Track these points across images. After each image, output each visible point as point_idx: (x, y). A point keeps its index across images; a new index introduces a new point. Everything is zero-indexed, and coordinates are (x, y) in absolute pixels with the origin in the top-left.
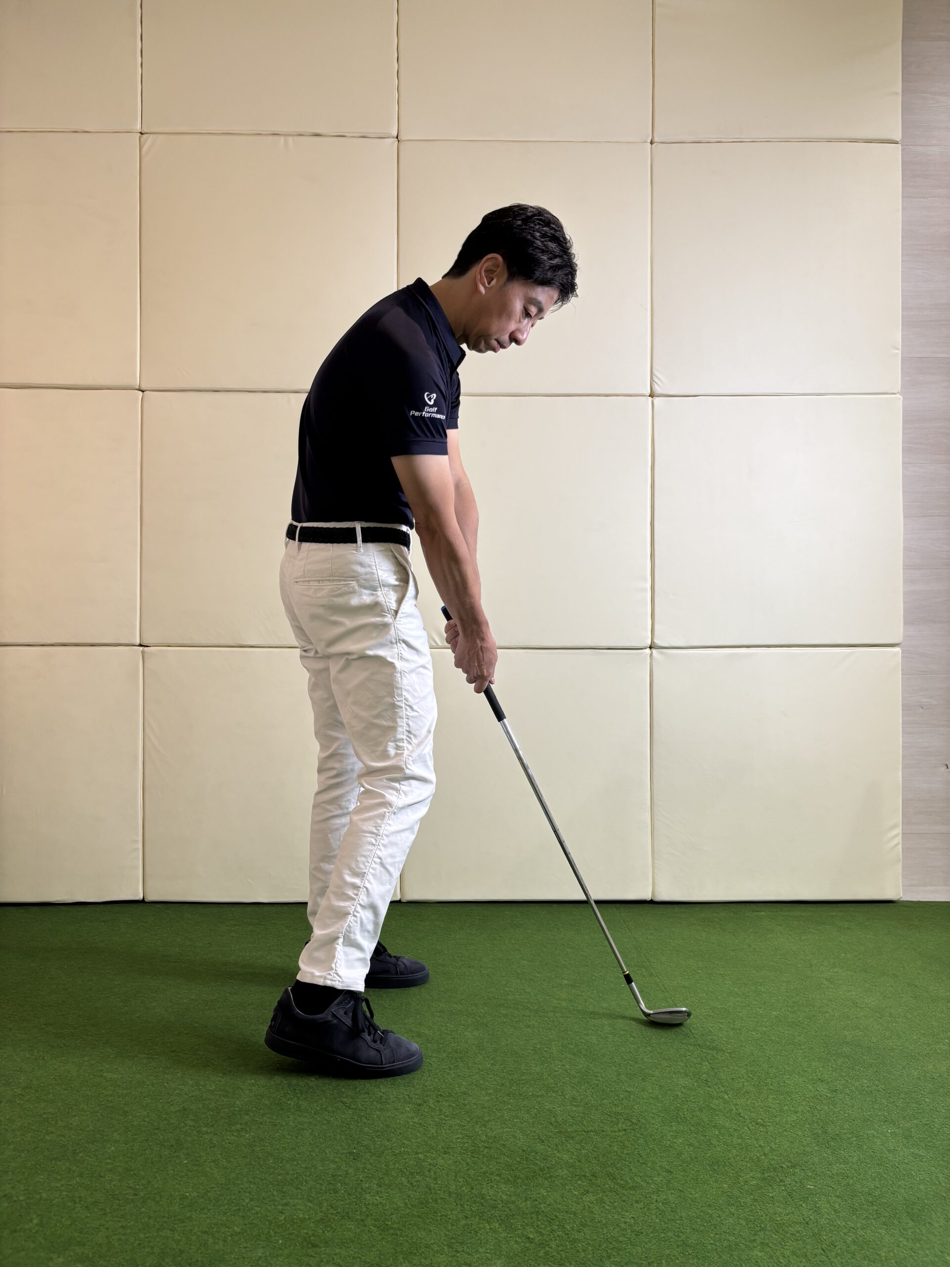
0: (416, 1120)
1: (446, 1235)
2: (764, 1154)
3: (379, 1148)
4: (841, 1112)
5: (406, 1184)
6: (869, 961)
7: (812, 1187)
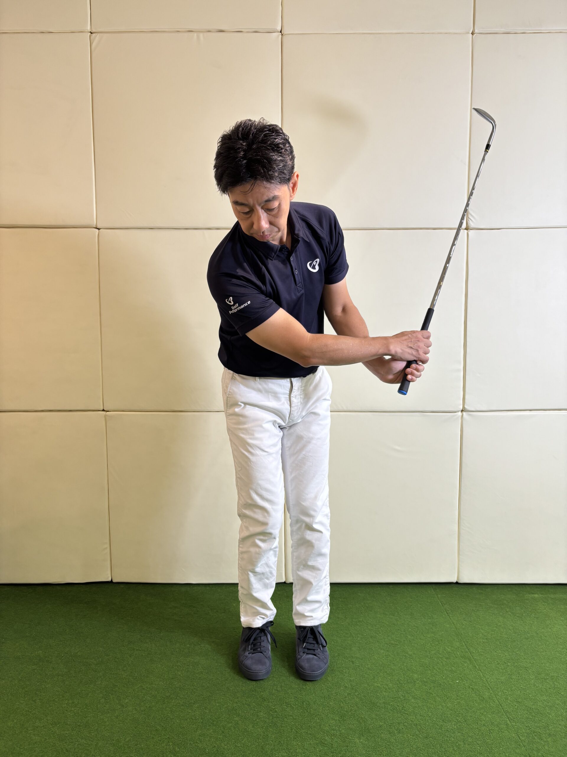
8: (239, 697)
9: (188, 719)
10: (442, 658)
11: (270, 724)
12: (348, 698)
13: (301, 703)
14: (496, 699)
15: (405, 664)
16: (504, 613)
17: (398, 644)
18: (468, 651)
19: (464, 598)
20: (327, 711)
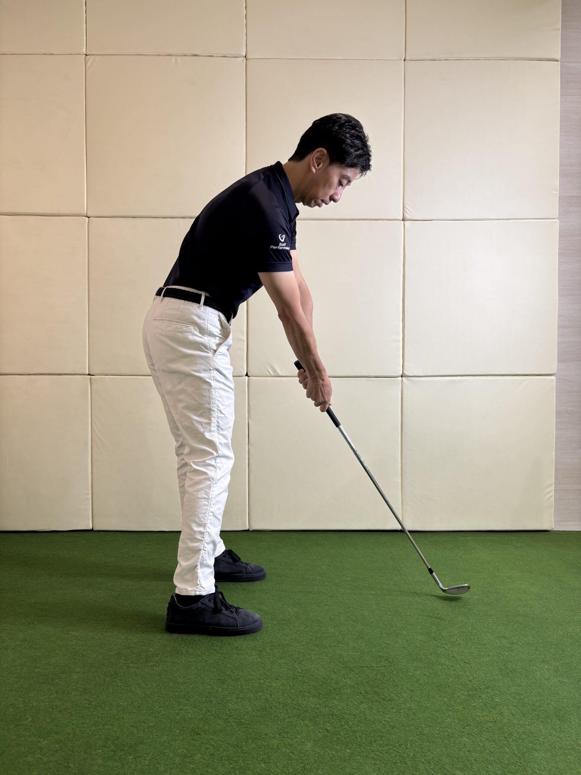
0: (259, 660)
1: (277, 728)
2: (469, 680)
3: (237, 676)
4: (516, 656)
5: (253, 697)
6: (533, 566)
7: (498, 700)
18: (398, 566)
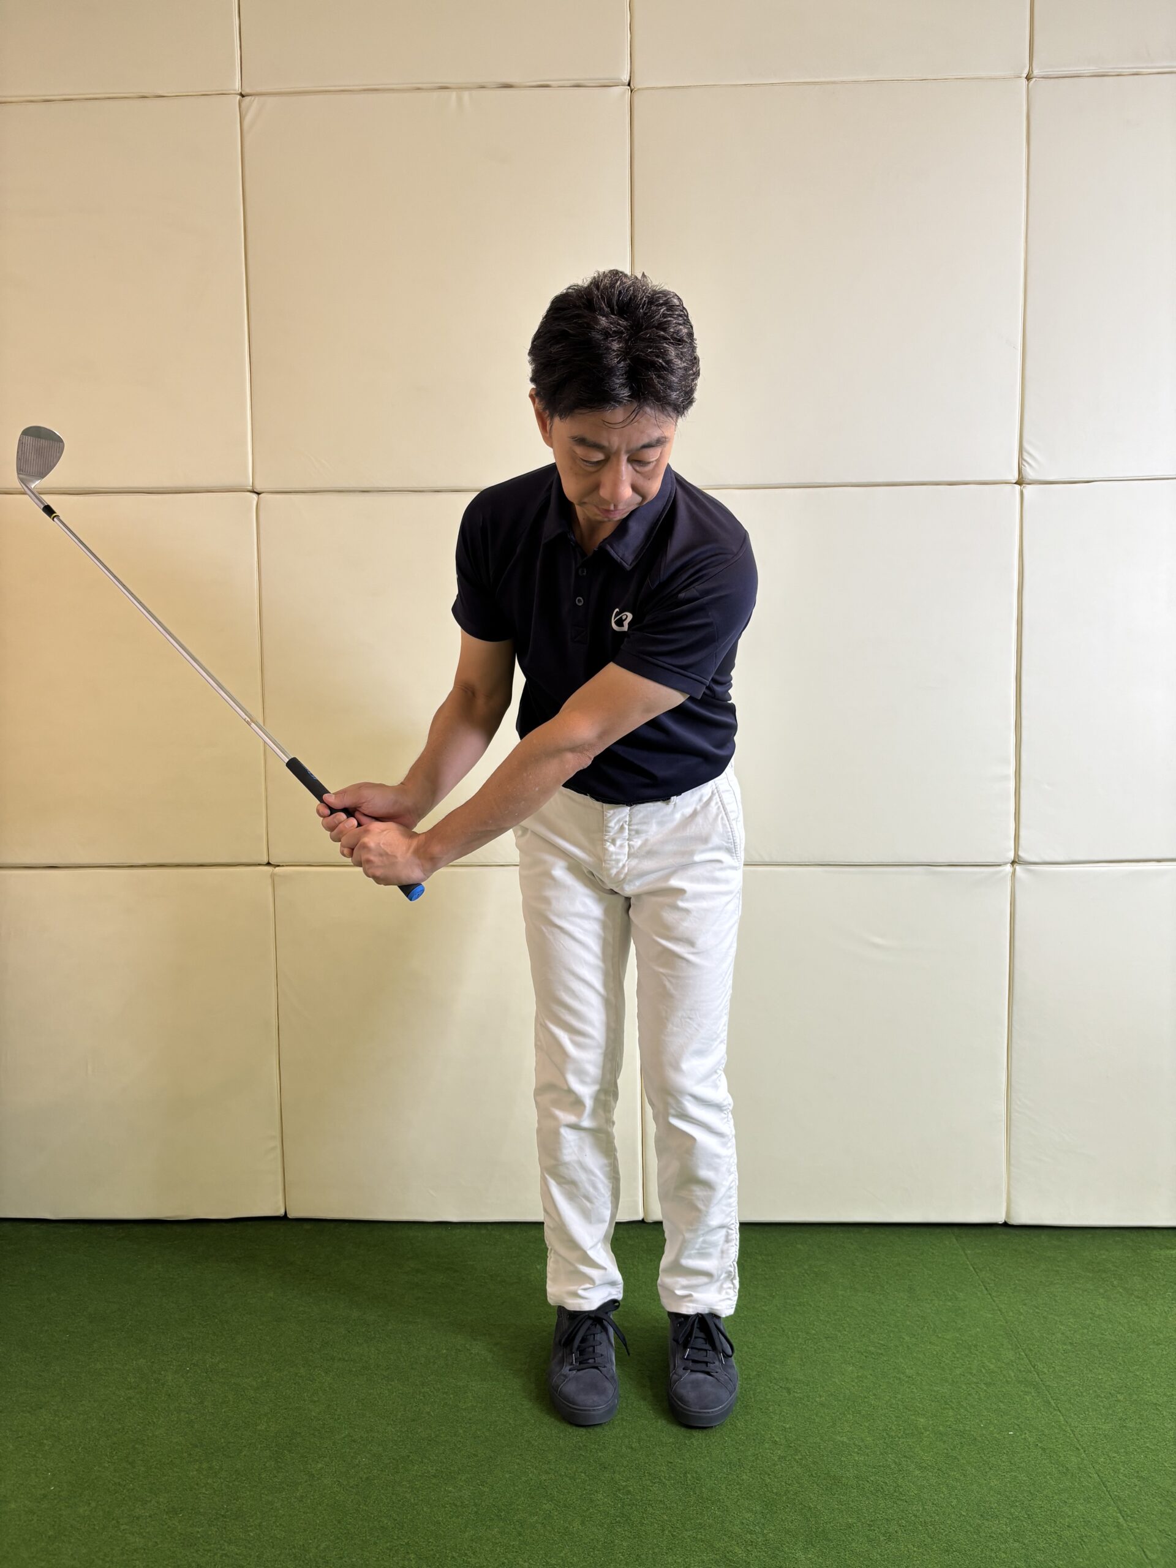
8: (551, 1460)
9: (448, 1506)
10: (978, 1383)
11: (618, 1519)
12: (779, 1466)
13: (682, 1476)
14: (1092, 1471)
15: (899, 1396)
16: (1108, 1289)
17: (884, 1353)
18: (1032, 1369)
19: (1021, 1258)
20: (737, 1492)
